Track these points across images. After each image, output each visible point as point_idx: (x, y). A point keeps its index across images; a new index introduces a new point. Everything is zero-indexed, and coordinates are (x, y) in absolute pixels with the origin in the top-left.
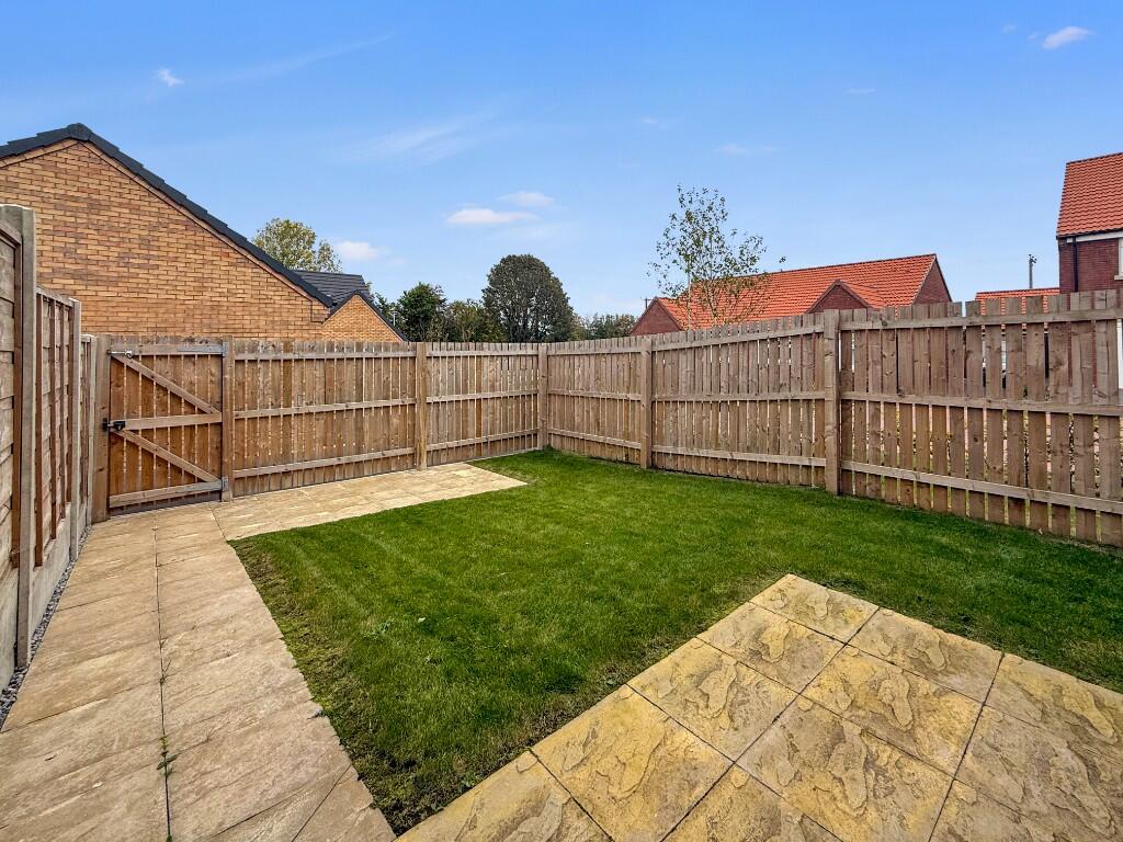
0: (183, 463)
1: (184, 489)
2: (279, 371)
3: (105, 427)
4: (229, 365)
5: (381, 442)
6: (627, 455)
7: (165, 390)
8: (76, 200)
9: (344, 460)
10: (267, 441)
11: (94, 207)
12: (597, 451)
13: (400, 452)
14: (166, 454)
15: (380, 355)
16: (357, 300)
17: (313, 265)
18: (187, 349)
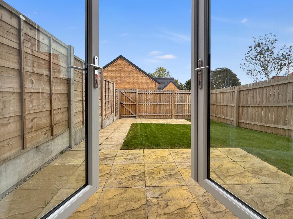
0: (130, 111)
1: (130, 115)
2: (145, 95)
3: (120, 103)
4: (137, 94)
5: (165, 112)
6: (231, 123)
7: (128, 98)
8: (120, 68)
9: (157, 114)
10: (143, 108)
11: (123, 69)
12: (222, 121)
13: (168, 114)
14: (128, 109)
15: (164, 93)
16: (171, 83)
17: (165, 76)
18: (131, 91)
